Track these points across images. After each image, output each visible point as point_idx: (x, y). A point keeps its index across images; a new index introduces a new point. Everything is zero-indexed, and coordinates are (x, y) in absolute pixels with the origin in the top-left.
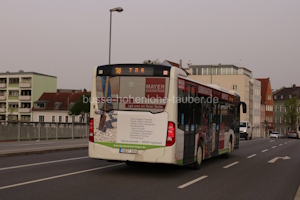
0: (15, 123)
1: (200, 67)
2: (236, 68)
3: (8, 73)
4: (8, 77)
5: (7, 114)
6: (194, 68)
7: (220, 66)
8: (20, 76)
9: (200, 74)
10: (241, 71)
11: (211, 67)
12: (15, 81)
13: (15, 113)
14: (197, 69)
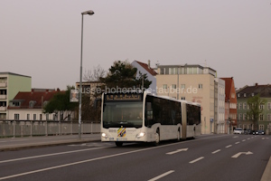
1: (168, 67)
2: (202, 68)
6: (162, 68)
7: (186, 66)
9: (167, 73)
10: (206, 71)
11: (178, 67)
14: (165, 69)
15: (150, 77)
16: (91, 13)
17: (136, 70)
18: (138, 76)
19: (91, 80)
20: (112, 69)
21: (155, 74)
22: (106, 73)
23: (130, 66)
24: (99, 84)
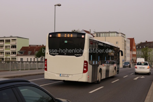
0: (8, 62)
1: (100, 33)
2: (118, 33)
3: (5, 37)
4: (5, 39)
5: (4, 57)
6: (97, 33)
7: (109, 32)
8: (11, 39)
9: (100, 36)
10: (120, 35)
11: (105, 33)
12: (8, 41)
13: (8, 57)
16: (59, 5)
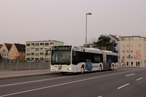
0: (47, 61)
1: (124, 37)
2: (141, 37)
3: (44, 41)
4: (44, 43)
5: (44, 58)
6: (122, 37)
7: (133, 37)
8: (49, 42)
9: (124, 40)
10: (142, 39)
11: (129, 37)
12: (47, 44)
13: (47, 57)
14: (123, 38)
15: (116, 42)
16: (90, 14)
17: (110, 38)
18: (111, 41)
19: (90, 43)
20: (99, 39)
21: (119, 40)
22: (97, 40)
23: (107, 37)
24: (94, 45)
